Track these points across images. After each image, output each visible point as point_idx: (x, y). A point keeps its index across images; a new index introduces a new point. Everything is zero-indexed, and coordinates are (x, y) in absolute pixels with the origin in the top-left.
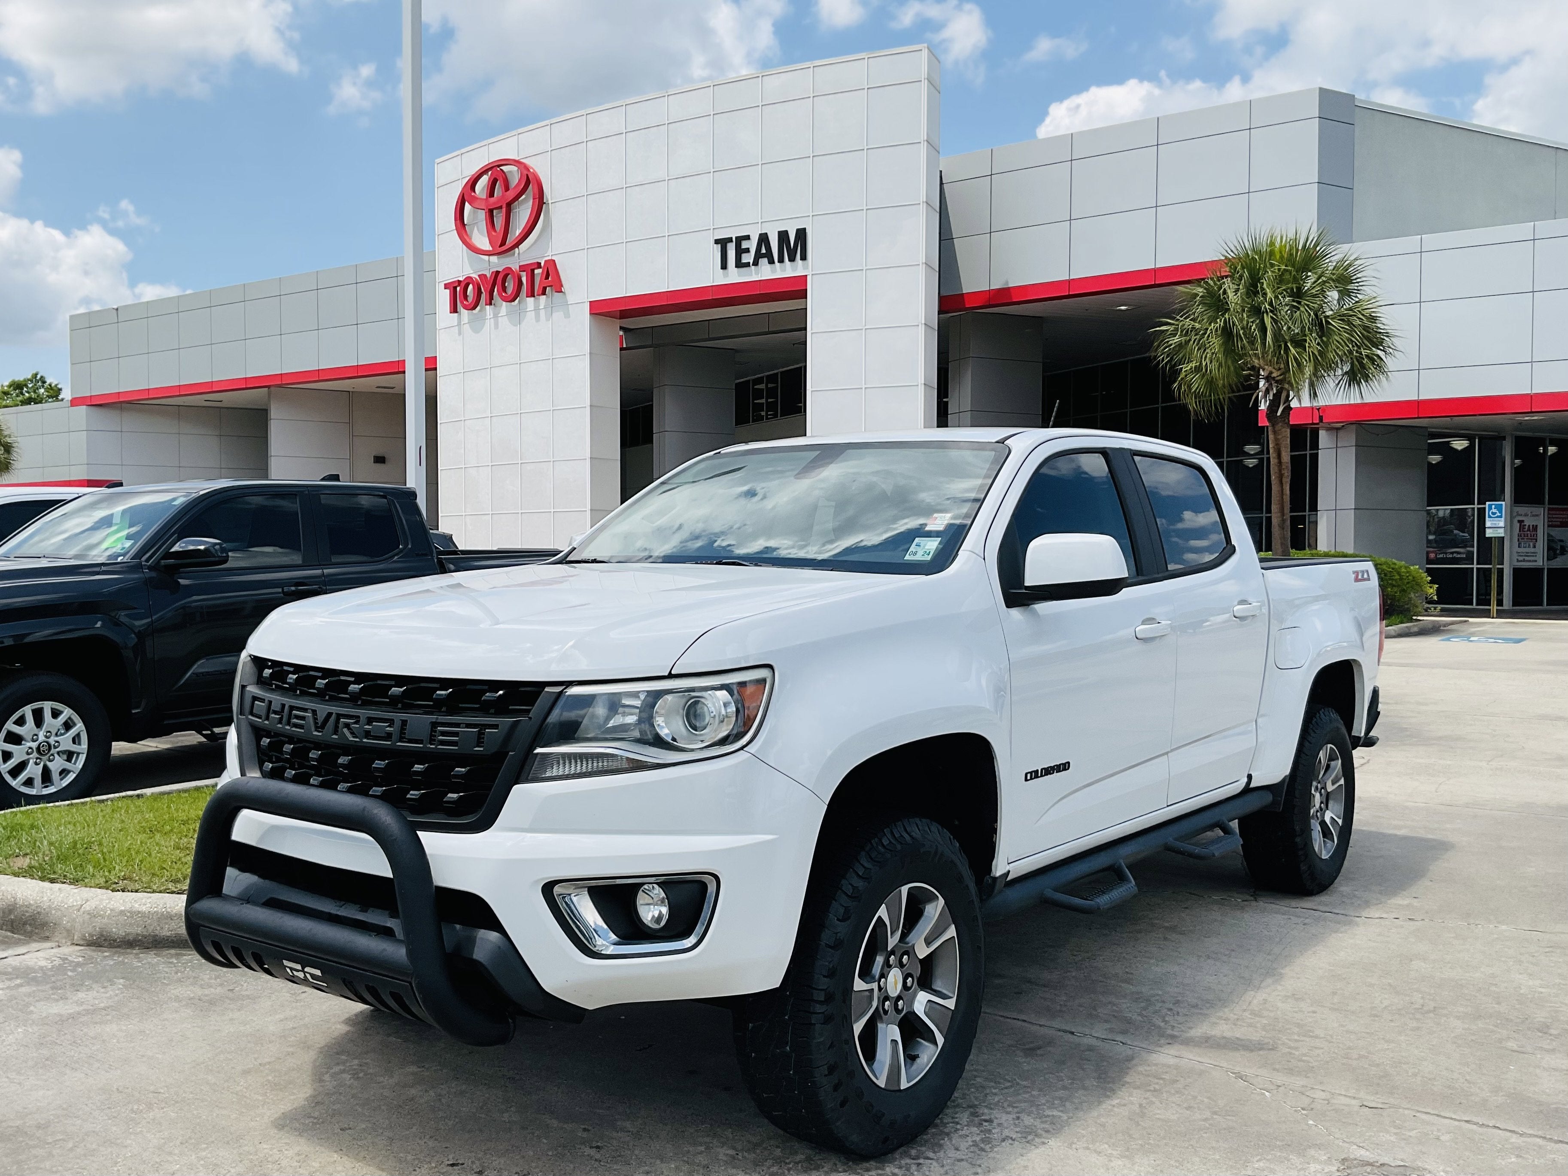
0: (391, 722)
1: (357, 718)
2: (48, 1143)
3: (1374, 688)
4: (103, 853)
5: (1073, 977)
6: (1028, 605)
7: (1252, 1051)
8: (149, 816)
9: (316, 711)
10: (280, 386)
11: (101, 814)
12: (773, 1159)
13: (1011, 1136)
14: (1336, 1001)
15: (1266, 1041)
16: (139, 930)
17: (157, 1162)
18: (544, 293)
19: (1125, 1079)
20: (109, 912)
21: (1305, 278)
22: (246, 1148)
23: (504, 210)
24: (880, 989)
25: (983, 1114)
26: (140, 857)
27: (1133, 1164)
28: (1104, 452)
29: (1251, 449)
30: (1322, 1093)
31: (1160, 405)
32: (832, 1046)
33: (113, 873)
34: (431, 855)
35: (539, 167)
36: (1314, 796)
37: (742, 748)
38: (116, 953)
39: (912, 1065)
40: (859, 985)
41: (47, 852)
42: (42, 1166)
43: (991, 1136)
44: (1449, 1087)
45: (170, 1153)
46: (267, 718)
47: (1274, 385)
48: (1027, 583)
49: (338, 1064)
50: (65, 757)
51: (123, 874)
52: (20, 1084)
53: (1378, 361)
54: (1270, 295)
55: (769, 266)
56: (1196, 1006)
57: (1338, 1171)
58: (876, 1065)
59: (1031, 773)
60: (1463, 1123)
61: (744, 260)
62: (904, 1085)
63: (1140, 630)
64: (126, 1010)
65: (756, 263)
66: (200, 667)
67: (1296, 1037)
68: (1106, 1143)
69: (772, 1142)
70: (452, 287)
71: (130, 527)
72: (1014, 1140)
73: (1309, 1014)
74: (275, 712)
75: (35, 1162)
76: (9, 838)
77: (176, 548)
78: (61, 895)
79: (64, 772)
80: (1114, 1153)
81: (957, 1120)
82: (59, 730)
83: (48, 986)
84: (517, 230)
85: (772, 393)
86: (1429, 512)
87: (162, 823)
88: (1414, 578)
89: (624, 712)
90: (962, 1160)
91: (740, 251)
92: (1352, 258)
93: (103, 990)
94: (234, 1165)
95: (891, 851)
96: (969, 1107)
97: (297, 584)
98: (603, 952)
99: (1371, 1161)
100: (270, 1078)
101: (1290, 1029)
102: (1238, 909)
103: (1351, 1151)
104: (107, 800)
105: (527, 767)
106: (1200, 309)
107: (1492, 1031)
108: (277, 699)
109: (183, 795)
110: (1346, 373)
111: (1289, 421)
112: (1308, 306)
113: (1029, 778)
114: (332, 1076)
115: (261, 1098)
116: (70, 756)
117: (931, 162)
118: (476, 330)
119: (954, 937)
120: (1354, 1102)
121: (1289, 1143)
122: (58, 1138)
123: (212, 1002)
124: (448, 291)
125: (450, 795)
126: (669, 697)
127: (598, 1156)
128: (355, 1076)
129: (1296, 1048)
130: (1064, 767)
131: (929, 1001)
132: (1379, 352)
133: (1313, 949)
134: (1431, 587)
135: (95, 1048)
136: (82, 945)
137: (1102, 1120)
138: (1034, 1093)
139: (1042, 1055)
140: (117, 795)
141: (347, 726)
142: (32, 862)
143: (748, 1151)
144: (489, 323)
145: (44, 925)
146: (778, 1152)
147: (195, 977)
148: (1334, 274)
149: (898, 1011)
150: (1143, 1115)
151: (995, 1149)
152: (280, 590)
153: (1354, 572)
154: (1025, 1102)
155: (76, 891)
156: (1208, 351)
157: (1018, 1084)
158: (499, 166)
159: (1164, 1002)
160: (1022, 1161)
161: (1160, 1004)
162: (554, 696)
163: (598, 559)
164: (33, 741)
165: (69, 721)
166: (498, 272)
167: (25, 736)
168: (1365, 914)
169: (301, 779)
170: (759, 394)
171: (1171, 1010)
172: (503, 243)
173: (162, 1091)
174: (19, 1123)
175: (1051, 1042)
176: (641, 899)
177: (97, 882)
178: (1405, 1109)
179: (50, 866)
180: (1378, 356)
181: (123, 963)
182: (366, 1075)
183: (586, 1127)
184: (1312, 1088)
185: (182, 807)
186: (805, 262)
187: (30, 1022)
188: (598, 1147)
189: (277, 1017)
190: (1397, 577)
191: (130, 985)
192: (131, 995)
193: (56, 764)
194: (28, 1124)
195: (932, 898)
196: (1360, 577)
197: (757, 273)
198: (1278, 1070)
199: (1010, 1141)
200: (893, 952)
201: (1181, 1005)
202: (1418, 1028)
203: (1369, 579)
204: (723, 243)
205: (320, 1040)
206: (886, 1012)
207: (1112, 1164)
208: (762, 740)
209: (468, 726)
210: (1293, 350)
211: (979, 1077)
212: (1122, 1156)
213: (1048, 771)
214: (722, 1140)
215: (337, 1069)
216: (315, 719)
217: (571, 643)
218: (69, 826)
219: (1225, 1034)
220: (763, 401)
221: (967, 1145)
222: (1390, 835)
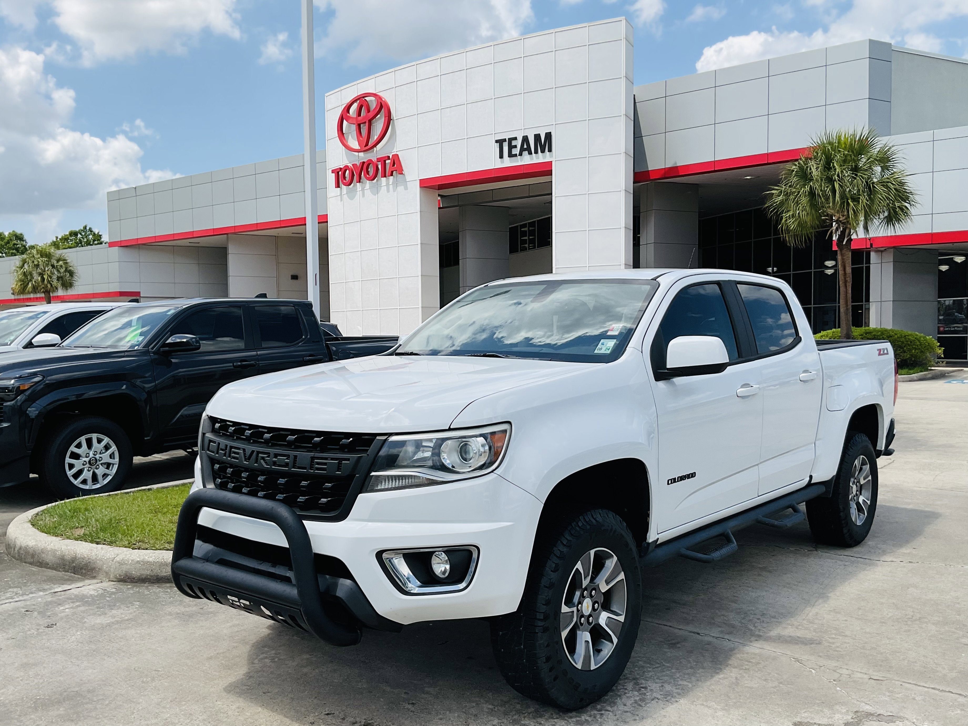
0: (288, 456)
1: (268, 454)
2: (95, 701)
3: (892, 419)
4: (127, 526)
5: (702, 599)
6: (669, 379)
7: (806, 644)
8: (155, 502)
9: (245, 449)
10: (235, 233)
11: (126, 501)
12: (515, 711)
13: (657, 697)
14: (860, 613)
15: (815, 638)
16: (148, 573)
17: (156, 713)
18: (392, 175)
19: (728, 662)
20: (130, 562)
21: (860, 159)
22: (208, 704)
23: (367, 124)
24: (578, 610)
25: (641, 684)
26: (149, 528)
27: (729, 714)
28: (718, 283)
29: (829, 263)
30: (847, 671)
31: (772, 237)
32: (548, 646)
33: (133, 538)
34: (311, 535)
35: (388, 97)
36: (852, 488)
37: (492, 472)
38: (134, 586)
39: (598, 655)
40: (565, 609)
41: (95, 526)
42: (91, 715)
43: (645, 697)
44: (924, 667)
45: (164, 707)
46: (217, 453)
47: (841, 225)
48: (668, 367)
49: (263, 653)
50: (106, 466)
51: (139, 538)
52: (78, 665)
53: (906, 209)
54: (838, 170)
55: (529, 156)
56: (774, 617)
57: (852, 718)
58: (575, 656)
59: (671, 480)
60: (930, 690)
61: (513, 153)
62: (593, 667)
63: (739, 392)
64: (140, 621)
65: (521, 154)
66: (185, 411)
67: (834, 636)
68: (714, 701)
69: (516, 701)
70: (336, 172)
71: (143, 327)
72: (659, 700)
73: (843, 622)
74: (222, 450)
75: (87, 713)
76: (72, 516)
77: (169, 341)
78: (103, 552)
79: (105, 476)
80: (719, 707)
81: (625, 687)
82: (101, 450)
83: (95, 606)
84: (375, 137)
85: (532, 233)
86: (939, 302)
87: (162, 507)
88: (929, 344)
89: (424, 450)
90: (627, 712)
91: (511, 147)
92: (891, 145)
93: (127, 609)
94: (201, 714)
95: (584, 529)
96: (634, 679)
97: (242, 361)
98: (412, 592)
99: (872, 712)
100: (223, 662)
101: (831, 631)
102: (805, 557)
103: (861, 706)
104: (130, 492)
105: (366, 483)
106: (795, 179)
107: (954, 632)
108: (223, 442)
109: (175, 489)
110: (886, 217)
111: (850, 247)
112: (861, 176)
113: (670, 482)
114: (259, 661)
115: (217, 674)
116: (108, 465)
117: (628, 90)
118: (352, 198)
119: (623, 579)
120: (865, 676)
121: (824, 702)
122: (100, 698)
123: (191, 616)
124: (334, 174)
125: (322, 500)
126: (449, 442)
127: (413, 709)
128: (273, 660)
129: (833, 643)
130: (692, 475)
131: (608, 617)
132: (906, 204)
133: (849, 581)
134: (940, 349)
135: (122, 644)
136: (115, 582)
137: (713, 687)
138: (673, 671)
139: (679, 647)
140: (136, 489)
141: (263, 458)
142: (86, 531)
143: (501, 706)
144: (359, 194)
145: (93, 569)
146: (518, 707)
147: (180, 601)
148: (877, 157)
149: (589, 624)
150: (737, 684)
151: (648, 705)
152: (232, 364)
153: (878, 350)
154: (667, 676)
155: (111, 549)
156: (800, 205)
157: (664, 665)
158: (364, 97)
159: (755, 614)
160: (663, 712)
161: (752, 616)
162: (382, 442)
163: (414, 352)
164: (87, 457)
165: (108, 445)
166: (364, 163)
167: (82, 454)
168: (882, 559)
169: (237, 490)
170: (524, 234)
171: (759, 619)
172: (367, 145)
173: (160, 670)
174: (77, 689)
175: (685, 640)
176: (435, 561)
177: (124, 544)
178: (896, 680)
179: (96, 534)
180: (906, 207)
181: (139, 592)
182: (279, 659)
183: (407, 691)
184: (841, 668)
185: (174, 496)
186: (550, 153)
187: (85, 628)
188: (413, 704)
189: (228, 624)
190: (918, 343)
191: (143, 605)
192: (143, 612)
193: (100, 471)
194: (83, 690)
195: (610, 556)
196: (882, 353)
197: (521, 161)
198: (821, 656)
199: (657, 700)
200: (586, 589)
201: (766, 617)
202: (909, 631)
203: (887, 354)
204: (500, 142)
205: (253, 639)
206: (582, 624)
207: (717, 714)
208: (505, 465)
209: (332, 459)
210: (851, 204)
211: (640, 661)
212: (723, 709)
213: (682, 478)
214: (486, 699)
215: (262, 656)
216: (245, 454)
217: (393, 409)
218: (107, 509)
219: (790, 635)
220: (526, 238)
221: (631, 702)
222: (902, 509)
